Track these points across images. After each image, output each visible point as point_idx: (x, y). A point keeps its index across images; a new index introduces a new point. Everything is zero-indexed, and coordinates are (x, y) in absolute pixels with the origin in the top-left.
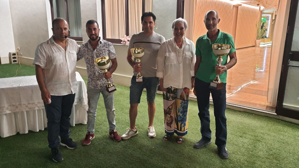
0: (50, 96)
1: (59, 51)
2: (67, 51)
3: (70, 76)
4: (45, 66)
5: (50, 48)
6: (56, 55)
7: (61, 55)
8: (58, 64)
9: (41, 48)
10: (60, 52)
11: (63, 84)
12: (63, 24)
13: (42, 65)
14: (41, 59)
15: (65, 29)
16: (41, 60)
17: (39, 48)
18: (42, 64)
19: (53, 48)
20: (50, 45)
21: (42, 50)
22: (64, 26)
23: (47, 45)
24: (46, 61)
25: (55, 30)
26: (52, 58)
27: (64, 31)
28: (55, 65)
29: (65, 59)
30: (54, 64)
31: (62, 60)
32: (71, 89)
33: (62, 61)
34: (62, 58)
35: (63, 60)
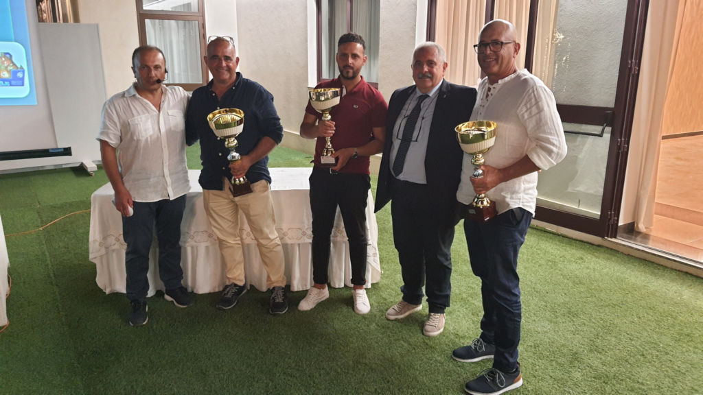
0: (131, 203)
1: (145, 111)
2: (161, 112)
3: (167, 163)
4: (119, 142)
5: (127, 107)
6: (139, 120)
7: (150, 121)
8: (143, 139)
9: (110, 108)
10: (147, 114)
11: (151, 180)
12: (152, 59)
13: (113, 141)
14: (109, 129)
15: (157, 67)
16: (110, 131)
17: (107, 106)
18: (111, 139)
19: (134, 106)
20: (129, 99)
21: (111, 110)
22: (154, 61)
23: (122, 99)
24: (119, 134)
25: (136, 69)
26: (132, 126)
27: (154, 73)
28: (138, 140)
29: (157, 128)
30: (135, 138)
31: (151, 130)
32: (166, 190)
33: (150, 132)
34: (150, 126)
35: (154, 129)
